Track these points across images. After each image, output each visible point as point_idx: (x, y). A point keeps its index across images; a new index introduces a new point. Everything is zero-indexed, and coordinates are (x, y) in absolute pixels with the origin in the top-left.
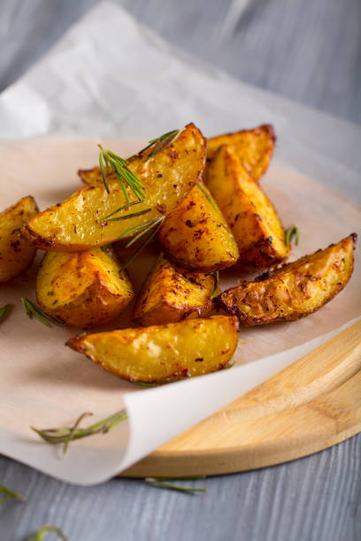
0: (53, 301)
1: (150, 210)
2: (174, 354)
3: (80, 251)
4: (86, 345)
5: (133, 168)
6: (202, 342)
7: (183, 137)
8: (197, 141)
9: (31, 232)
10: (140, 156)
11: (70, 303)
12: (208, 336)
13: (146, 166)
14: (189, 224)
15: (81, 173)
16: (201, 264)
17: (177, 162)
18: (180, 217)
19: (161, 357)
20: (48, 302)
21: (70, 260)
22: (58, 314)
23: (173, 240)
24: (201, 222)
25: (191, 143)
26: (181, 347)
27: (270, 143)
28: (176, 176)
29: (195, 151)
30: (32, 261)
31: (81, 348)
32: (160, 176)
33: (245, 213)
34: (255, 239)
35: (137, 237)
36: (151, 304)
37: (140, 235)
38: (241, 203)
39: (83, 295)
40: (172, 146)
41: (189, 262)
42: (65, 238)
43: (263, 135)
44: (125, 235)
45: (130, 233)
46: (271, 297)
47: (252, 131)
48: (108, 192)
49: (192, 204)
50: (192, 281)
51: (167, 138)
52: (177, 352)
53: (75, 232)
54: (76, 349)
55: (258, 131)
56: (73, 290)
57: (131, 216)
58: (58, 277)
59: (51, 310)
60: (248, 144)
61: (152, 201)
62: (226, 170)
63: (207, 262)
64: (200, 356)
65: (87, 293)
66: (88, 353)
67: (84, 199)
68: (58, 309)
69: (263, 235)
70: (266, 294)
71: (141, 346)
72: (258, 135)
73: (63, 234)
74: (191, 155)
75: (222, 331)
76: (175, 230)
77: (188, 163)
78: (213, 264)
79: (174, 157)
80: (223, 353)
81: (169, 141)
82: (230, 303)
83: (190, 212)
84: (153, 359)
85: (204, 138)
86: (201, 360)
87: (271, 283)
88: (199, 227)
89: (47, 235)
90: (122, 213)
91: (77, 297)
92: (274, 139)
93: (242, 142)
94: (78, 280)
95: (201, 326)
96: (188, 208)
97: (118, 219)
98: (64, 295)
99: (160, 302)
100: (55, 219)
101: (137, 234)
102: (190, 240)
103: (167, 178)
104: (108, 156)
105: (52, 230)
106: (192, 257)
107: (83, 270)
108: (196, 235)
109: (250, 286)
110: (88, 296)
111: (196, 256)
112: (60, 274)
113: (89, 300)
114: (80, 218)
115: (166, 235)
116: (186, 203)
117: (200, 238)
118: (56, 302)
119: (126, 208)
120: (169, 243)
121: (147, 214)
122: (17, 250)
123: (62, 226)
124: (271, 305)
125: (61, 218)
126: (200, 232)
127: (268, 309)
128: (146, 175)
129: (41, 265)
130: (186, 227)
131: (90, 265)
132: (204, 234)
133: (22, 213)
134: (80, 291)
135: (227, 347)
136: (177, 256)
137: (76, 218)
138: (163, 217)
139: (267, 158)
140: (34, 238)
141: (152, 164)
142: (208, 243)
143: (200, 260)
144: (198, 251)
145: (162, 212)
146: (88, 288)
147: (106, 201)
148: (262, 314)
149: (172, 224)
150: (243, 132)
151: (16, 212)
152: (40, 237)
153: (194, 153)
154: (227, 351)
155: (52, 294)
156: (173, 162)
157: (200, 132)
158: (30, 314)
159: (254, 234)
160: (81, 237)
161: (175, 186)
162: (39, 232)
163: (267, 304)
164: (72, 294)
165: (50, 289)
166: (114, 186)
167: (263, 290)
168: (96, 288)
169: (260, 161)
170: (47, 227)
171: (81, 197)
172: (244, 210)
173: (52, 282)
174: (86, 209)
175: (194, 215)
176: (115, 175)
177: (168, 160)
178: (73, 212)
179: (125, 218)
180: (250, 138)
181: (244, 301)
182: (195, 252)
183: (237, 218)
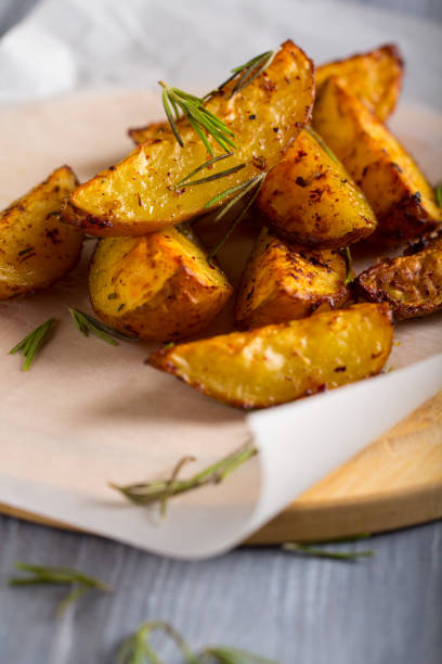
0: (118, 306)
1: (243, 166)
2: (303, 363)
3: (147, 233)
4: (174, 361)
5: (213, 109)
6: (342, 344)
7: (279, 60)
8: (300, 65)
9: (76, 210)
10: (221, 93)
11: (145, 305)
12: (350, 334)
13: (231, 104)
14: (301, 182)
15: (132, 133)
16: (324, 236)
17: (275, 96)
18: (286, 175)
19: (285, 369)
20: (111, 309)
21: (136, 246)
22: (126, 322)
23: (280, 207)
24: (318, 178)
25: (291, 68)
26: (312, 353)
27: (395, 69)
28: (276, 115)
29: (298, 78)
30: (78, 256)
31: (168, 366)
32: (253, 117)
33: (378, 164)
34: (396, 197)
35: (230, 205)
36: (261, 297)
37: (233, 202)
38: (368, 152)
39: (162, 292)
40: (265, 74)
41: (308, 235)
42: (127, 214)
43: (385, 60)
44: (212, 204)
45: (219, 201)
46: (430, 275)
47: (369, 55)
48: (181, 145)
49: (302, 155)
50: (315, 262)
51: (257, 63)
52: (307, 361)
53: (140, 204)
54: (161, 368)
55: (378, 54)
56: (147, 286)
57: (217, 176)
58: (122, 270)
59: (117, 319)
60: (365, 74)
61: (245, 152)
62: (339, 110)
63: (333, 233)
64: (340, 363)
65: (168, 287)
66: (179, 372)
67: (148, 157)
68: (127, 316)
69: (407, 191)
70: (422, 271)
71: (256, 356)
72: (377, 60)
73: (123, 209)
74: (294, 85)
75: (369, 325)
76: (282, 193)
77: (290, 97)
78: (344, 233)
79: (269, 89)
80: (374, 357)
81: (260, 67)
82: (373, 288)
83: (300, 165)
84: (274, 373)
85: (310, 61)
86: (343, 369)
87: (428, 256)
88: (316, 185)
89: (100, 212)
90: (204, 173)
91: (153, 295)
92: (400, 63)
93: (356, 71)
94: (153, 272)
95: (339, 320)
96: (297, 161)
97: (199, 182)
98: (134, 295)
99: (275, 291)
100: (108, 188)
101: (229, 201)
102: (304, 205)
103: (263, 120)
104: (174, 97)
105: (106, 205)
106: (310, 228)
107: (157, 257)
108: (312, 197)
109: (399, 261)
110: (168, 293)
111: (317, 225)
112: (123, 267)
113: (172, 298)
114: (144, 185)
115: (270, 202)
116: (293, 154)
117: (319, 200)
118: (122, 306)
119: (208, 165)
120: (274, 212)
121: (239, 172)
122: (55, 242)
123: (120, 198)
124: (431, 287)
125: (117, 186)
126: (319, 192)
127: (427, 293)
128: (232, 117)
129: (92, 261)
130: (297, 188)
131: (166, 250)
132: (325, 195)
133: (57, 189)
134: (157, 287)
135: (379, 348)
136: (290, 228)
137: (138, 185)
138: (264, 174)
139: (394, 91)
140: (80, 218)
141: (239, 102)
142: (332, 206)
143: (325, 230)
144: (319, 219)
145: (261, 168)
146: (169, 280)
147: (178, 158)
148: (420, 301)
149: (276, 186)
150: (356, 57)
151: (48, 189)
152: (90, 215)
153: (298, 81)
154: (380, 354)
155: (114, 296)
156: (270, 97)
157: (302, 52)
158: (85, 330)
159: (394, 192)
160: (149, 212)
161: (276, 130)
162: (88, 208)
163: (425, 286)
164: (145, 292)
165: (111, 290)
166: (188, 137)
167: (417, 266)
168: (180, 278)
169: (385, 95)
170: (99, 201)
171: (142, 155)
172: (374, 159)
173: (114, 280)
174: (152, 172)
175: (307, 169)
176: (188, 121)
177: (262, 94)
178: (133, 176)
179: (209, 179)
180: (367, 64)
181: (393, 284)
182: (314, 221)
183: (365, 171)
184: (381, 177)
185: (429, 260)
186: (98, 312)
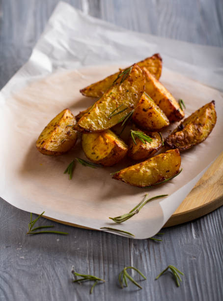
1: (127, 108)
3: (102, 133)
4: (121, 177)
6: (167, 164)
7: (133, 71)
8: (140, 72)
10: (117, 83)
11: (106, 157)
12: (169, 160)
13: (120, 87)
14: (144, 110)
15: (81, 91)
16: (155, 128)
18: (139, 107)
19: (152, 174)
20: (93, 157)
23: (138, 118)
24: (150, 109)
25: (137, 73)
26: (159, 167)
27: (159, 62)
28: (134, 89)
29: (140, 76)
32: (127, 91)
33: (164, 99)
34: (172, 111)
35: (125, 121)
37: (126, 120)
39: (111, 153)
40: (129, 76)
42: (95, 127)
43: (156, 59)
44: (120, 121)
45: (122, 120)
46: (187, 137)
47: (151, 58)
49: (143, 100)
50: (151, 136)
51: (126, 72)
52: (158, 170)
53: (99, 124)
54: (118, 179)
55: (154, 57)
56: (105, 151)
57: (120, 112)
58: (95, 146)
59: (97, 161)
60: (151, 64)
61: (127, 103)
63: (158, 127)
64: (167, 170)
65: (113, 151)
66: (123, 180)
67: (99, 108)
68: (101, 160)
69: (175, 109)
70: (184, 136)
71: (144, 171)
72: (154, 59)
74: (139, 79)
75: (174, 157)
76: (139, 114)
77: (138, 83)
78: (161, 127)
79: (131, 81)
80: (176, 166)
81: (128, 73)
82: (171, 144)
83: (143, 104)
84: (149, 176)
86: (169, 171)
88: (150, 111)
89: (88, 128)
90: (116, 112)
91: (108, 154)
92: (161, 60)
94: (106, 146)
95: (165, 156)
97: (115, 115)
98: (101, 154)
99: (140, 148)
100: (89, 119)
102: (147, 118)
103: (131, 91)
105: (89, 126)
106: (150, 125)
107: (107, 141)
108: (149, 115)
109: (177, 134)
112: (96, 144)
113: (114, 154)
114: (99, 117)
115: (135, 117)
116: (141, 101)
117: (151, 116)
118: (97, 157)
119: (117, 109)
120: (137, 120)
121: (126, 110)
123: (93, 123)
125: (91, 118)
126: (151, 113)
127: (187, 143)
128: (121, 92)
130: (143, 112)
131: (109, 138)
132: (153, 114)
134: (109, 151)
135: (177, 163)
138: (133, 110)
140: (81, 130)
141: (123, 86)
142: (156, 118)
143: (155, 126)
144: (152, 122)
145: (133, 108)
146: (113, 149)
147: (108, 107)
148: (185, 145)
149: (136, 112)
150: (147, 59)
154: (178, 165)
155: (94, 153)
156: (132, 84)
158: (84, 165)
159: (171, 109)
160: (102, 127)
161: (135, 95)
162: (84, 127)
163: (186, 141)
164: (105, 152)
165: (92, 151)
167: (183, 134)
169: (158, 70)
170: (87, 124)
171: (97, 107)
172: (162, 98)
173: (93, 148)
174: (101, 113)
175: (146, 106)
177: (129, 82)
178: (96, 115)
179: (118, 114)
180: (151, 61)
182: (151, 123)
183: (160, 102)
184: (165, 104)
185: (186, 132)
186: (89, 159)
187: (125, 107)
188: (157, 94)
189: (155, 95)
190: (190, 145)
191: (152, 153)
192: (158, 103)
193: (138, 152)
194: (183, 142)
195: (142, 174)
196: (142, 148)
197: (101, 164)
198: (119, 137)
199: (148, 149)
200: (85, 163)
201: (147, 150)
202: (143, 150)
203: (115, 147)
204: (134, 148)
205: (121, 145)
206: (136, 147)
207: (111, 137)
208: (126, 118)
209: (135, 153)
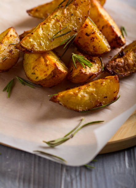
0: (36, 77)
1: (71, 31)
2: (95, 96)
3: (43, 54)
4: (58, 99)
6: (105, 90)
11: (45, 78)
12: (107, 87)
13: (65, 11)
14: (87, 34)
16: (96, 53)
19: (90, 99)
20: (33, 78)
22: (39, 83)
23: (80, 41)
24: (93, 34)
26: (97, 93)
28: (79, 14)
29: (85, 1)
31: (57, 101)
32: (72, 15)
34: (114, 37)
37: (68, 43)
38: (103, 21)
39: (51, 74)
41: (91, 52)
42: (37, 48)
44: (62, 43)
46: (127, 64)
49: (86, 25)
50: (91, 61)
52: (96, 95)
53: (41, 45)
54: (55, 102)
56: (45, 72)
57: (63, 35)
58: (36, 66)
59: (36, 82)
61: (70, 27)
63: (99, 52)
64: (105, 96)
65: (52, 73)
66: (60, 103)
67: (42, 29)
68: (40, 81)
70: (124, 63)
71: (82, 96)
75: (112, 83)
76: (81, 38)
77: (83, 7)
78: (103, 53)
79: (76, 5)
80: (114, 93)
82: (110, 69)
83: (86, 29)
84: (87, 100)
86: (106, 97)
88: (92, 36)
89: (30, 48)
90: (59, 34)
91: (48, 76)
94: (47, 67)
95: (104, 82)
96: (85, 27)
97: (58, 37)
98: (41, 74)
99: (80, 72)
100: (31, 40)
102: (89, 42)
103: (75, 15)
105: (31, 46)
106: (92, 50)
107: (48, 63)
108: (91, 40)
110: (53, 75)
111: (94, 49)
112: (36, 64)
113: (54, 76)
114: (42, 38)
115: (78, 41)
116: (84, 25)
117: (93, 41)
118: (37, 78)
119: (60, 32)
120: (80, 44)
121: (69, 33)
123: (35, 43)
124: (127, 68)
125: (34, 39)
126: (93, 38)
127: (126, 70)
128: (66, 15)
130: (86, 36)
131: (50, 60)
132: (95, 39)
134: (49, 73)
136: (85, 50)
137: (40, 39)
138: (77, 34)
140: (23, 49)
141: (68, 9)
142: (98, 43)
143: (96, 51)
144: (94, 47)
145: (76, 32)
146: (53, 71)
147: (51, 29)
148: (124, 72)
149: (79, 36)
151: (8, 36)
152: (27, 49)
153: (85, 3)
154: (116, 91)
155: (34, 74)
156: (77, 8)
158: (23, 84)
159: (113, 35)
161: (79, 19)
163: (125, 68)
164: (45, 74)
165: (33, 71)
170: (29, 44)
171: (41, 28)
172: (105, 24)
173: (33, 68)
174: (44, 34)
175: (88, 31)
177: (74, 6)
178: (38, 36)
179: (61, 36)
181: (116, 68)
182: (93, 48)
183: (103, 27)
184: (108, 30)
185: (126, 59)
186: (29, 78)
187: (68, 31)
188: (101, 20)
189: (98, 21)
190: (129, 72)
191: (91, 78)
192: (101, 28)
193: (77, 76)
194: (122, 69)
195: (80, 99)
196: (82, 73)
197: (40, 85)
198: (61, 59)
199: (88, 73)
200: (25, 82)
201: (86, 75)
202: (82, 74)
203: (55, 69)
204: (73, 71)
205: (61, 67)
206: (76, 71)
207: (53, 59)
208: (68, 41)
209: (75, 77)
